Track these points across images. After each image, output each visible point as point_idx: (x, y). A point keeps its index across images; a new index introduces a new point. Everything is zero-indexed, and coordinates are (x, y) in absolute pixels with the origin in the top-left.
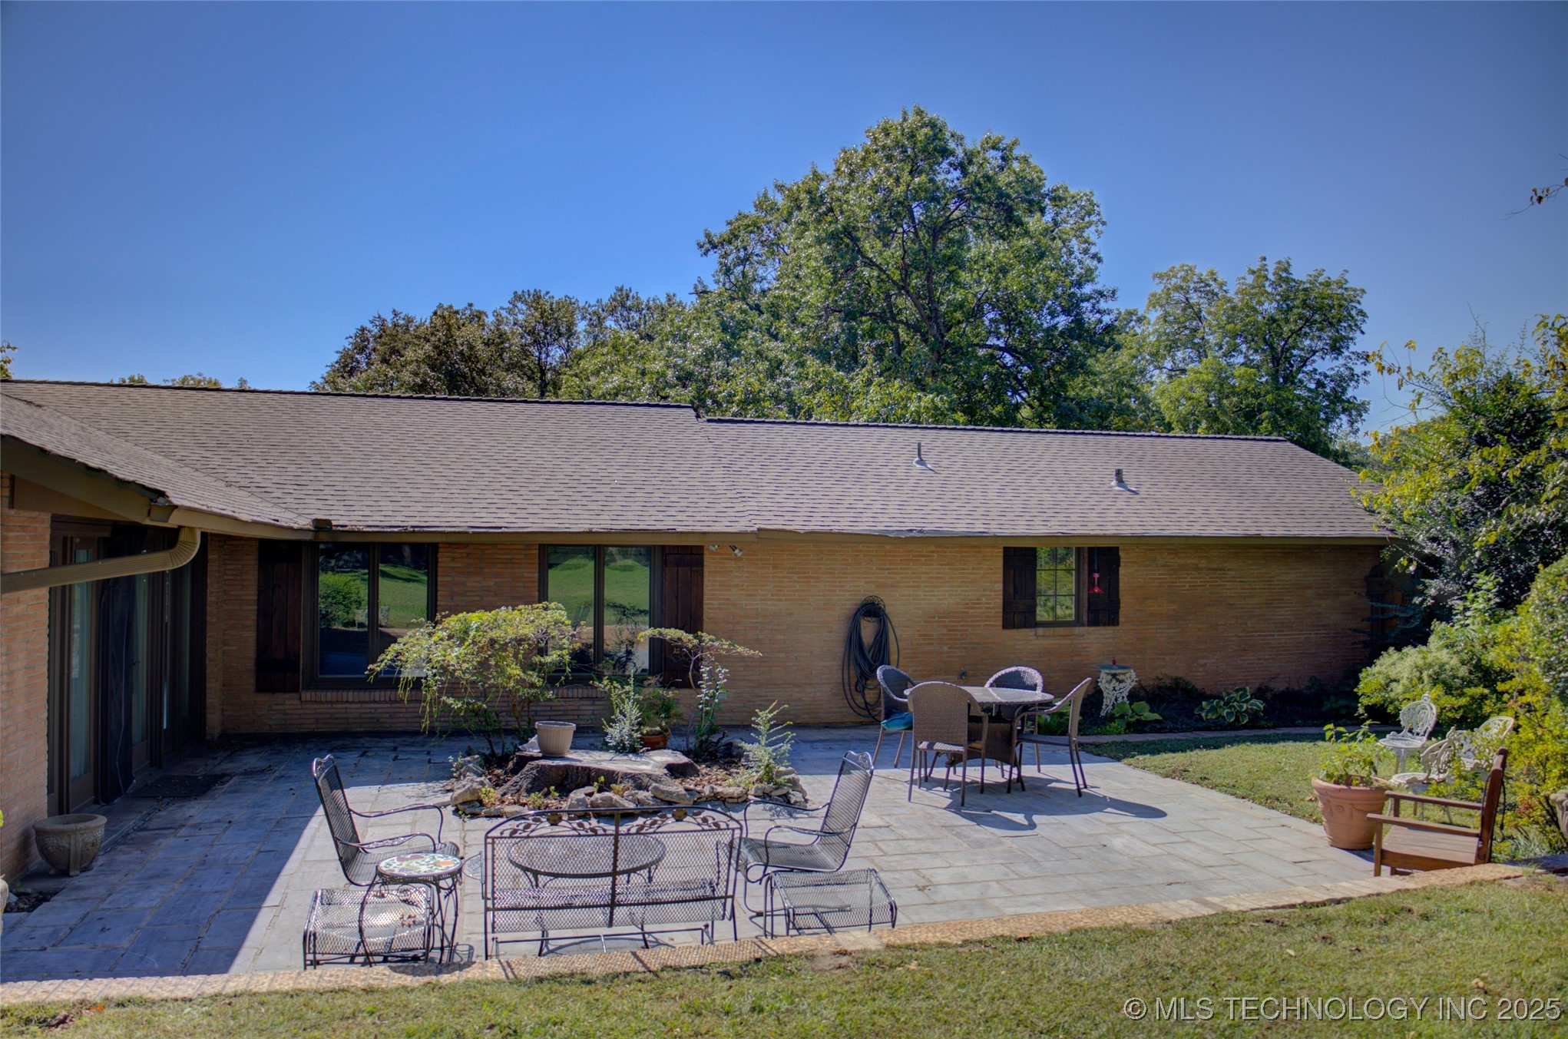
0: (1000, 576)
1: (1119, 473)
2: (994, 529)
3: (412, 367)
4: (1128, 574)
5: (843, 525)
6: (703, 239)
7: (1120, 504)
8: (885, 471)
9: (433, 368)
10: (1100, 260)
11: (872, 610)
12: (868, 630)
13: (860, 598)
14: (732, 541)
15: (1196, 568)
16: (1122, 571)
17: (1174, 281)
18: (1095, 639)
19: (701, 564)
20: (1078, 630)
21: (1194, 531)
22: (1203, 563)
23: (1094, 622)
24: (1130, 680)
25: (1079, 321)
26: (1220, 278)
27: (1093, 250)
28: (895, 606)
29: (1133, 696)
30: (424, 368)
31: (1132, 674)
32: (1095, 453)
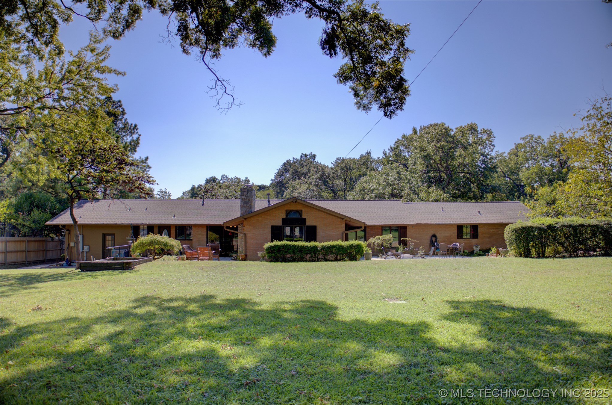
0: (456, 230)
1: (479, 212)
2: (454, 222)
3: (315, 180)
4: (480, 230)
5: (429, 222)
6: (390, 148)
7: (478, 217)
8: (436, 212)
9: (320, 180)
10: (494, 146)
11: (434, 236)
12: (434, 239)
13: (432, 234)
14: (412, 225)
15: (493, 228)
16: (479, 229)
17: (527, 140)
18: (474, 241)
19: (406, 229)
20: (470, 239)
21: (490, 222)
22: (494, 228)
23: (473, 238)
24: (479, 247)
25: (487, 166)
26: (542, 138)
27: (493, 144)
28: (438, 235)
29: (480, 250)
30: (318, 180)
31: (479, 246)
32: (477, 207)
